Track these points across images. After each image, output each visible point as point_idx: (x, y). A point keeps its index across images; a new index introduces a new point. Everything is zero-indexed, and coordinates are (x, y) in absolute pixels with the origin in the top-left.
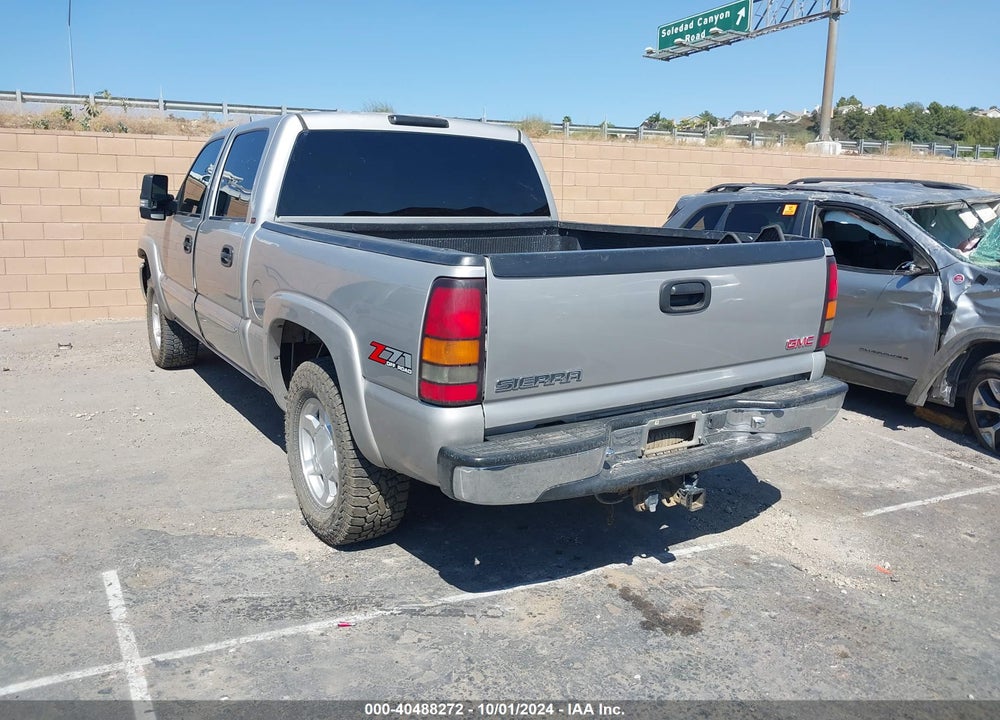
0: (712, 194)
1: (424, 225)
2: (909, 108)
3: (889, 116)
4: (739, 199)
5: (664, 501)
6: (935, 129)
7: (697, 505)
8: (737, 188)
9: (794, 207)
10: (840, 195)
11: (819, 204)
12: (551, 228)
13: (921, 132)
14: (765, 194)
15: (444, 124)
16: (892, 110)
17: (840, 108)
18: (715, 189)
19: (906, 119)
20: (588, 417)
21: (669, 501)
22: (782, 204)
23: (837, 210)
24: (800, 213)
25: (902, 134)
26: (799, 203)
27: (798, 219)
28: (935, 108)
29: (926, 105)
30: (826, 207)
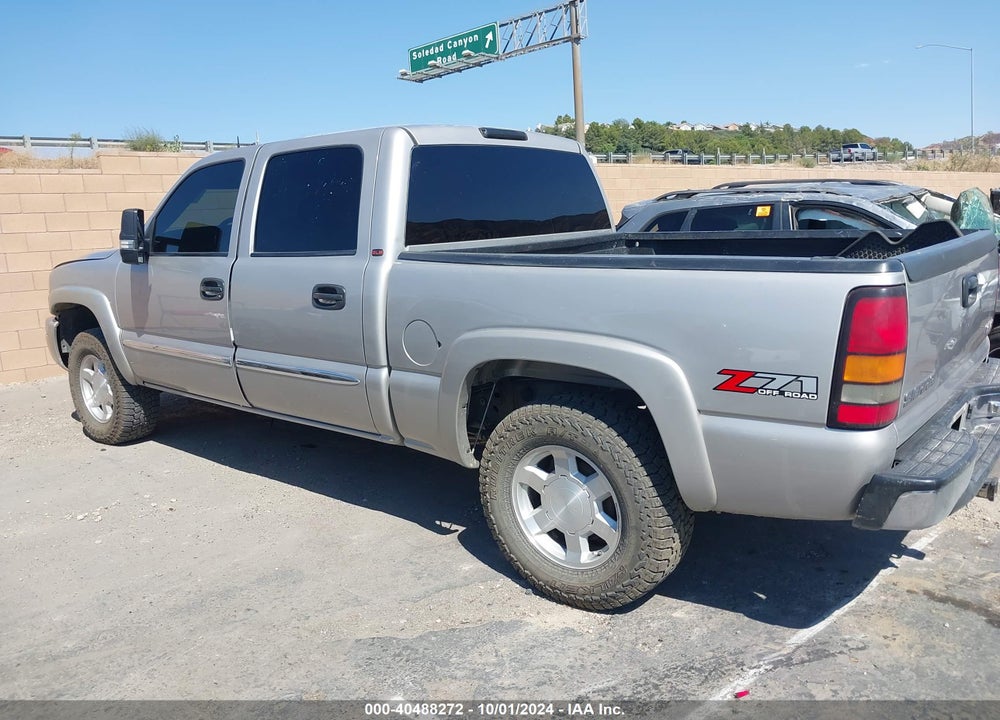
0: (662, 202)
2: (617, 124)
3: (602, 131)
4: (700, 205)
6: (641, 143)
8: (689, 195)
9: (768, 209)
10: (813, 194)
11: (792, 203)
13: (631, 144)
14: (728, 199)
16: (603, 126)
17: (560, 126)
18: (664, 198)
19: (616, 134)
22: (754, 207)
23: (812, 209)
24: (776, 214)
25: (615, 148)
26: (772, 205)
27: (775, 219)
28: (638, 124)
29: (630, 121)
30: (802, 206)
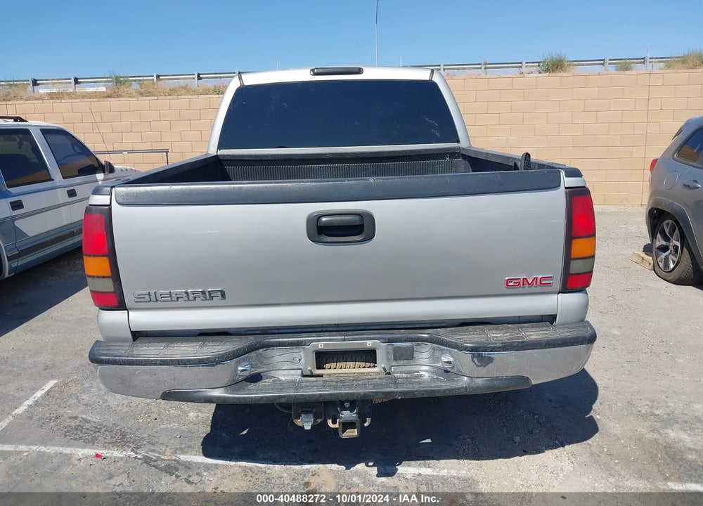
1: (329, 154)
5: (330, 422)
7: (353, 433)
12: (453, 154)
15: (359, 71)
20: (258, 332)
21: (334, 422)
